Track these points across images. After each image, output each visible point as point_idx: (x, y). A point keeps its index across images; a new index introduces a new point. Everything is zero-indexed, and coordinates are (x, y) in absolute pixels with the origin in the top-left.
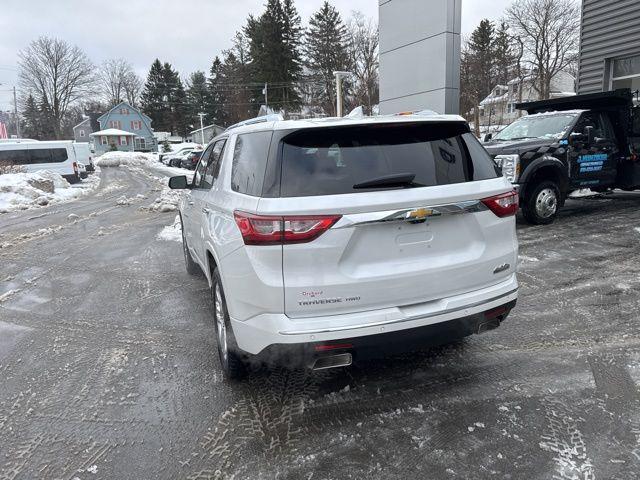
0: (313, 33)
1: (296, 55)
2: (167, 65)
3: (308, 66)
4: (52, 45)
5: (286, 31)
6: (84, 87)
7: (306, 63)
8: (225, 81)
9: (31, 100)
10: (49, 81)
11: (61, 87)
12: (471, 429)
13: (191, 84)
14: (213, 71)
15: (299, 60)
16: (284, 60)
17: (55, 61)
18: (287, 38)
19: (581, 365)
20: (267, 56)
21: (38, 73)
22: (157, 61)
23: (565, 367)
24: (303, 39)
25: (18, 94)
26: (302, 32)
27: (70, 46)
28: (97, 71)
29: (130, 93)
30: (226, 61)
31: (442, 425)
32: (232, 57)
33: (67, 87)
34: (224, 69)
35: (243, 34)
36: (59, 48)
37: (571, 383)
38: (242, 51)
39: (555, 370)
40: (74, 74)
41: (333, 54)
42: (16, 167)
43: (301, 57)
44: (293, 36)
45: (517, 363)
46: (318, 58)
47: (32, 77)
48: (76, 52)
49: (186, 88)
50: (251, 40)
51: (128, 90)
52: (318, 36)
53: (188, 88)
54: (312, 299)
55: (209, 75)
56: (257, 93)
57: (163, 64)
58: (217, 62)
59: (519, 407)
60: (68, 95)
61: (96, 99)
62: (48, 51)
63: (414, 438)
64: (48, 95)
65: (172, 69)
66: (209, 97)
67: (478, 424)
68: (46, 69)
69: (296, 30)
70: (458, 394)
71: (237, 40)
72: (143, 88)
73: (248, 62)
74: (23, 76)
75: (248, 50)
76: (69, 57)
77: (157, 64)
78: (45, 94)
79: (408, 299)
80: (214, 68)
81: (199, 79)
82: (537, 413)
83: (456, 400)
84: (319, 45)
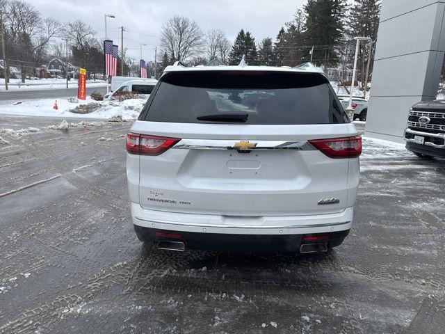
0: (356, 9)
1: (340, 25)
2: (248, 34)
3: (348, 34)
4: (181, 21)
5: (335, 8)
6: (195, 48)
7: (347, 32)
8: (286, 44)
9: (166, 55)
10: (177, 44)
11: (183, 48)
12: (264, 325)
13: (262, 47)
14: (278, 38)
15: (342, 29)
16: (329, 29)
17: (181, 31)
18: (335, 13)
19: (412, 303)
20: (317, 26)
21: (171, 38)
22: (242, 31)
23: (397, 300)
24: (347, 13)
25: (158, 51)
26: (347, 8)
27: (191, 21)
28: (204, 38)
29: (223, 52)
30: (288, 30)
31: (245, 315)
32: (293, 27)
33: (185, 48)
34: (286, 36)
35: (303, 10)
36: (184, 22)
37: (387, 316)
38: (299, 23)
39: (384, 300)
40: (191, 39)
41: (370, 24)
42: (140, 95)
43: (344, 27)
44: (340, 11)
45: (354, 286)
46: (356, 27)
47: (167, 41)
48: (194, 26)
49: (258, 49)
50: (308, 15)
51: (221, 51)
52: (359, 11)
53: (259, 49)
54: (156, 198)
55: (275, 41)
56: (306, 53)
57: (245, 33)
58: (282, 31)
59: (319, 321)
60: (186, 52)
61: (201, 56)
62: (178, 25)
63: (216, 317)
64: (175, 52)
65: (251, 36)
66: (272, 56)
67: (273, 324)
68: (176, 36)
69: (343, 7)
70: (281, 296)
71: (297, 15)
72: (231, 50)
73: (304, 31)
74: (163, 40)
75: (305, 22)
76: (189, 28)
77: (242, 33)
78: (173, 51)
79: (239, 212)
80: (280, 35)
81: (267, 43)
82: (332, 330)
83: (275, 300)
84: (359, 18)
